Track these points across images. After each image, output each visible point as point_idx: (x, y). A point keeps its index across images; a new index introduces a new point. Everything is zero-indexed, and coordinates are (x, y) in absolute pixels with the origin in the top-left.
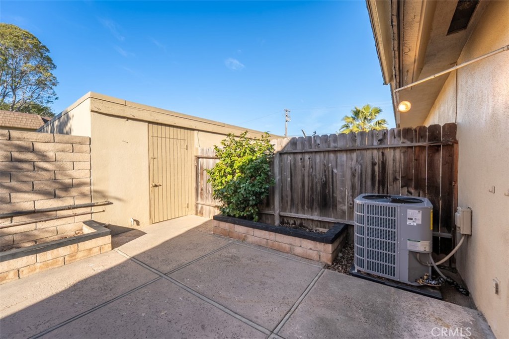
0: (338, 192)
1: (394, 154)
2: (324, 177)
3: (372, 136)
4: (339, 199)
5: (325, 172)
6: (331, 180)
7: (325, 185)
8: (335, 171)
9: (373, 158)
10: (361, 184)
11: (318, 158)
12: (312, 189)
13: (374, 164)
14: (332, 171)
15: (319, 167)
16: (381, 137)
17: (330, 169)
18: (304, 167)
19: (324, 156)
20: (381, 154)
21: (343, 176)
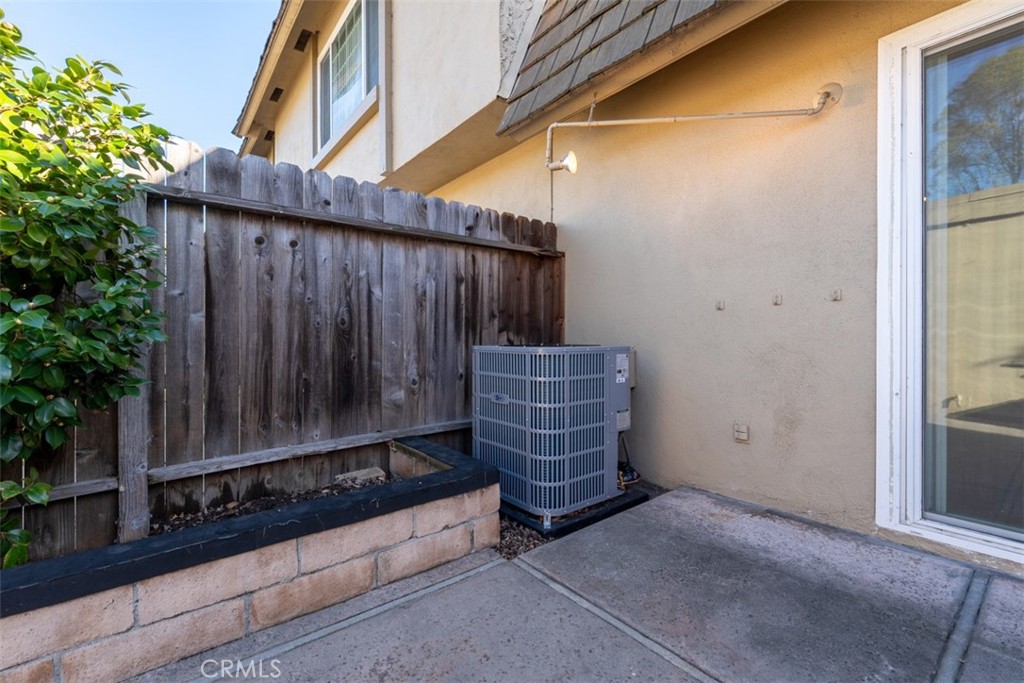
0: (384, 354)
1: (491, 263)
2: (343, 309)
3: (457, 213)
4: (386, 372)
5: (348, 293)
6: (364, 318)
7: (345, 335)
8: (376, 291)
9: (457, 268)
10: (435, 328)
11: (326, 246)
12: (304, 351)
13: (459, 281)
14: (370, 293)
15: (326, 276)
16: (470, 222)
17: (364, 286)
18: (271, 273)
19: (346, 245)
20: (470, 258)
21: (397, 307)
